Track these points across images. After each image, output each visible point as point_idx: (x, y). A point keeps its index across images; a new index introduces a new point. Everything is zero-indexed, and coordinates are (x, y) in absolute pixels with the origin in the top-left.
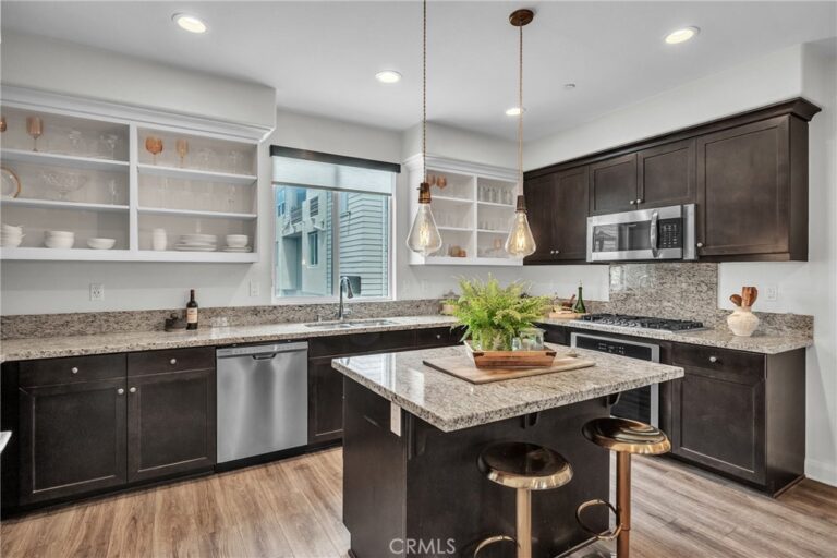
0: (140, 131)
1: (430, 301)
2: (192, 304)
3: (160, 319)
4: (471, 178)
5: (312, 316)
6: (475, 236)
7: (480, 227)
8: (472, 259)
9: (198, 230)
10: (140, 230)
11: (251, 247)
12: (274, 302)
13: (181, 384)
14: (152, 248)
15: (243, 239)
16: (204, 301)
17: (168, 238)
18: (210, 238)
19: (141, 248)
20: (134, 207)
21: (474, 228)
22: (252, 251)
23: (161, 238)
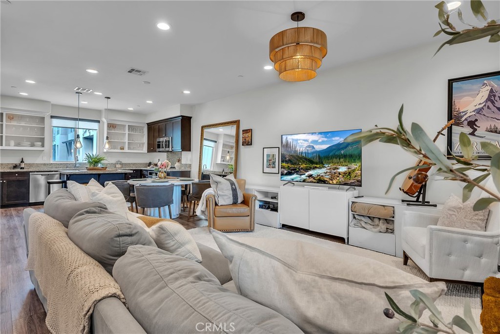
0: (6, 114)
1: (112, 164)
2: (22, 162)
3: (12, 166)
4: (126, 125)
5: (65, 167)
6: (127, 143)
7: (128, 140)
8: (126, 150)
9: (25, 141)
10: (6, 141)
11: (43, 146)
12: (51, 162)
13: (19, 181)
14: (9, 146)
15: (40, 143)
16: (26, 161)
17: (15, 143)
18: (29, 143)
19: (6, 146)
20: (4, 135)
21: (127, 141)
22: (43, 147)
23: (12, 143)
